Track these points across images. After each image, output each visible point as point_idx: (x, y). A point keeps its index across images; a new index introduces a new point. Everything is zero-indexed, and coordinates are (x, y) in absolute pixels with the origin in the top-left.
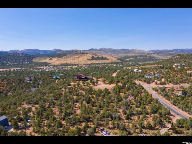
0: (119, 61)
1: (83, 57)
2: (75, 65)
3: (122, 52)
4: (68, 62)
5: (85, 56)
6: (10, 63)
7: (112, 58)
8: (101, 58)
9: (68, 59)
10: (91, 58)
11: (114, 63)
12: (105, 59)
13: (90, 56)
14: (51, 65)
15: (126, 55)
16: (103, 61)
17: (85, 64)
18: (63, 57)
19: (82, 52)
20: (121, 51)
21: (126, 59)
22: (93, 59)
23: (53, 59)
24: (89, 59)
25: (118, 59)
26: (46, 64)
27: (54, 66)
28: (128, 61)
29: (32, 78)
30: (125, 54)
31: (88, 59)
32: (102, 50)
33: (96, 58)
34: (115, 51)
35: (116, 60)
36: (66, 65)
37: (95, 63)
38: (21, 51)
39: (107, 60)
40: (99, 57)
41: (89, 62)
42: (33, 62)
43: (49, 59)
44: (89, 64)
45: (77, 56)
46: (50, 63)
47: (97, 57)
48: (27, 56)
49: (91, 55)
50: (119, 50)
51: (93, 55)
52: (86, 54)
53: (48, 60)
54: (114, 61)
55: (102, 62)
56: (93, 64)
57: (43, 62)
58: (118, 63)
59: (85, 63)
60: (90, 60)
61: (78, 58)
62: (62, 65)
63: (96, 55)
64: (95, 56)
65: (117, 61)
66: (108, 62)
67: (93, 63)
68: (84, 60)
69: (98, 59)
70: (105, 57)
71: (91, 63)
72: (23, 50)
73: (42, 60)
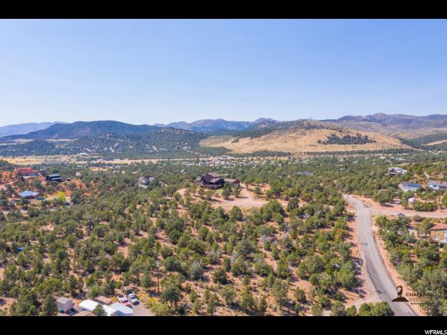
0: (405, 147)
1: (308, 136)
2: (284, 155)
3: (428, 125)
4: (270, 148)
5: (312, 135)
6: (155, 149)
7: (385, 139)
8: (354, 138)
9: (273, 141)
10: (327, 140)
11: (389, 151)
12: (366, 140)
13: (324, 134)
14: (231, 155)
15: (436, 131)
16: (359, 147)
17: (308, 153)
18: (263, 137)
19: (312, 124)
20: (429, 121)
21: (430, 141)
22: (333, 140)
23: (240, 140)
24: (322, 140)
25: (404, 141)
26: (222, 151)
27: (237, 155)
28: (434, 148)
29: (151, 179)
30: (435, 129)
31: (319, 142)
32: (374, 119)
33: (341, 138)
34: (410, 121)
35: (397, 144)
36: (265, 153)
37: (335, 150)
38: (190, 125)
39: (371, 144)
40: (349, 137)
41: (321, 149)
42: (199, 147)
43: (233, 139)
44: (320, 154)
45: (294, 135)
46: (230, 150)
47: (344, 135)
48: (190, 135)
49: (330, 131)
50: (421, 117)
51: (333, 132)
52: (316, 130)
53: (230, 142)
54: (390, 147)
55: (356, 150)
56: (330, 153)
57: (217, 148)
58: (401, 151)
59: (310, 151)
60: (324, 143)
61: (295, 138)
62: (254, 154)
63: (342, 132)
64: (338, 135)
65: (399, 148)
66: (372, 150)
67: (331, 150)
68: (309, 144)
69: (347, 140)
70: (366, 137)
71: (324, 151)
72: (194, 123)
73: (219, 143)
